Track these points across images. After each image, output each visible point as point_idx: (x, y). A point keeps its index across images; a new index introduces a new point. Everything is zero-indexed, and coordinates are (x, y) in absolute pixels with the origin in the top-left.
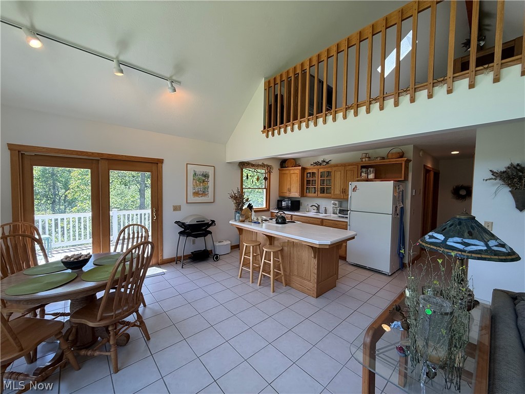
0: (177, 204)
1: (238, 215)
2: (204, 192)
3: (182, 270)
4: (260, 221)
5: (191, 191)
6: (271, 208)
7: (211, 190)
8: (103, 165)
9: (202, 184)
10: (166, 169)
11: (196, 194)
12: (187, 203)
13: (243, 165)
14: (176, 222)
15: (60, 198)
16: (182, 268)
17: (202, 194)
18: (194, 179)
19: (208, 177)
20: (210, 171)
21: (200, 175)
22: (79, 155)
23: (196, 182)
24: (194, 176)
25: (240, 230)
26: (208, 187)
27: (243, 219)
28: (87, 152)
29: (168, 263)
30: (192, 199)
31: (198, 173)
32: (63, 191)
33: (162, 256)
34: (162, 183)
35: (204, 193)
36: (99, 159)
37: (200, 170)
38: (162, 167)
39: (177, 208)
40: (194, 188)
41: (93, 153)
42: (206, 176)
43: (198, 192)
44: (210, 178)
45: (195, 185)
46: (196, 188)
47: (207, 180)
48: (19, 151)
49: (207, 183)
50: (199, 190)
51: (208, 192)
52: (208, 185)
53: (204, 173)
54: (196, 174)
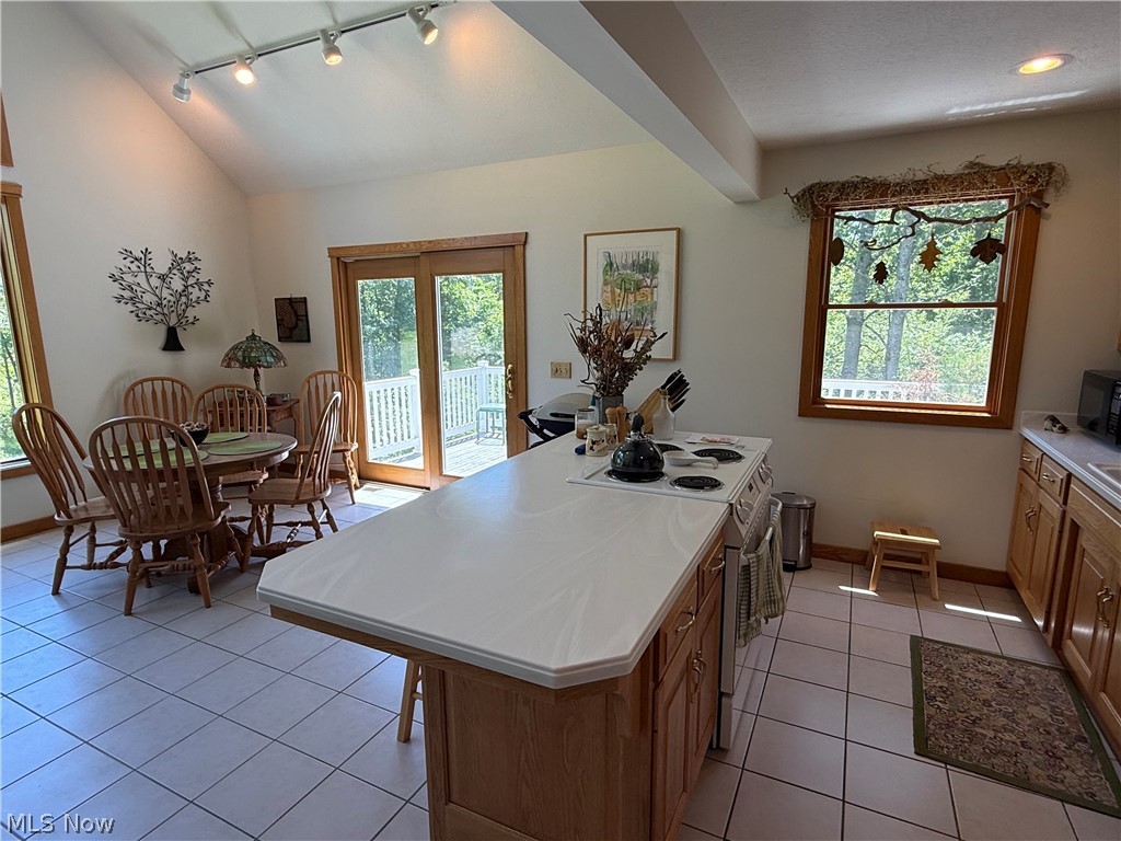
0: (558, 358)
2: (639, 323)
6: (1022, 414)
7: (663, 317)
8: (425, 265)
9: (631, 297)
10: (535, 256)
18: (606, 283)
19: (655, 270)
20: (662, 250)
21: (624, 267)
23: (613, 292)
24: (605, 272)
26: (654, 306)
31: (618, 261)
34: (525, 300)
35: (640, 325)
36: (419, 254)
37: (626, 247)
38: (524, 256)
39: (560, 370)
41: (408, 244)
42: (647, 267)
44: (661, 276)
45: (610, 301)
46: (613, 311)
47: (649, 281)
48: (338, 258)
49: (652, 294)
50: (623, 316)
51: (653, 323)
52: (652, 299)
53: (641, 255)
54: (611, 264)
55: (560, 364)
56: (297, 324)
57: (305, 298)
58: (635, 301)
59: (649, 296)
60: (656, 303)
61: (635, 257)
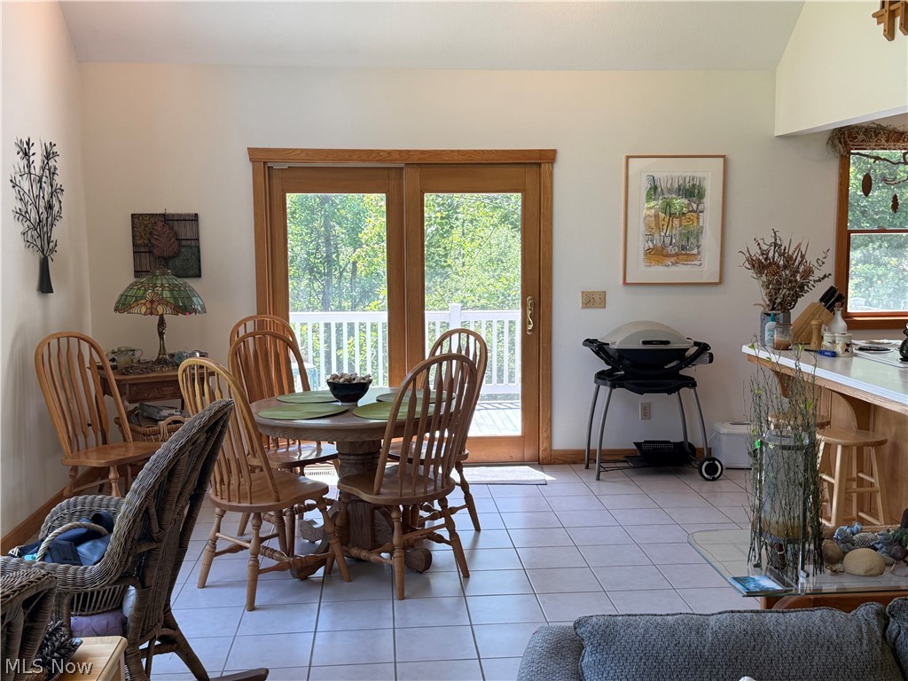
0: (595, 286)
1: (770, 324)
2: (683, 248)
3: (595, 485)
4: (839, 349)
5: (638, 244)
7: (710, 241)
8: (410, 179)
9: (676, 221)
10: (565, 180)
11: (656, 254)
12: (625, 283)
13: (846, 139)
14: (589, 342)
15: (341, 273)
16: (598, 479)
17: (677, 254)
18: (649, 207)
19: (701, 195)
20: (709, 175)
21: (670, 191)
22: (363, 161)
23: (657, 216)
24: (649, 196)
25: (787, 381)
26: (700, 232)
27: (787, 339)
28: (378, 152)
29: (565, 462)
30: (642, 270)
31: (663, 184)
32: (350, 249)
33: (550, 438)
34: (551, 224)
35: (685, 250)
36: (403, 165)
37: (671, 172)
38: (551, 174)
39: (594, 300)
40: (650, 236)
41: (390, 153)
42: (693, 192)
43: (664, 247)
44: (707, 200)
45: (653, 226)
46: (657, 236)
47: (695, 206)
48: (264, 163)
49: (698, 218)
50: (667, 240)
51: (698, 247)
52: (698, 223)
53: (687, 181)
54: (655, 188)
55: (593, 293)
56: (179, 251)
57: (196, 215)
58: (681, 225)
59: (695, 221)
60: (702, 227)
61: (681, 182)
